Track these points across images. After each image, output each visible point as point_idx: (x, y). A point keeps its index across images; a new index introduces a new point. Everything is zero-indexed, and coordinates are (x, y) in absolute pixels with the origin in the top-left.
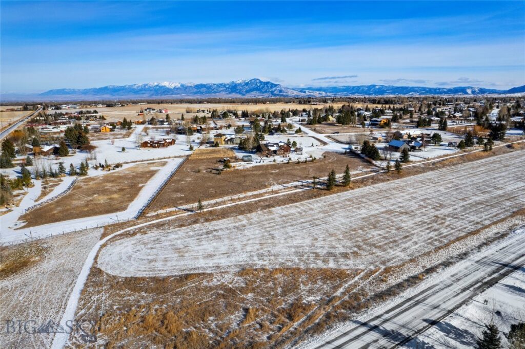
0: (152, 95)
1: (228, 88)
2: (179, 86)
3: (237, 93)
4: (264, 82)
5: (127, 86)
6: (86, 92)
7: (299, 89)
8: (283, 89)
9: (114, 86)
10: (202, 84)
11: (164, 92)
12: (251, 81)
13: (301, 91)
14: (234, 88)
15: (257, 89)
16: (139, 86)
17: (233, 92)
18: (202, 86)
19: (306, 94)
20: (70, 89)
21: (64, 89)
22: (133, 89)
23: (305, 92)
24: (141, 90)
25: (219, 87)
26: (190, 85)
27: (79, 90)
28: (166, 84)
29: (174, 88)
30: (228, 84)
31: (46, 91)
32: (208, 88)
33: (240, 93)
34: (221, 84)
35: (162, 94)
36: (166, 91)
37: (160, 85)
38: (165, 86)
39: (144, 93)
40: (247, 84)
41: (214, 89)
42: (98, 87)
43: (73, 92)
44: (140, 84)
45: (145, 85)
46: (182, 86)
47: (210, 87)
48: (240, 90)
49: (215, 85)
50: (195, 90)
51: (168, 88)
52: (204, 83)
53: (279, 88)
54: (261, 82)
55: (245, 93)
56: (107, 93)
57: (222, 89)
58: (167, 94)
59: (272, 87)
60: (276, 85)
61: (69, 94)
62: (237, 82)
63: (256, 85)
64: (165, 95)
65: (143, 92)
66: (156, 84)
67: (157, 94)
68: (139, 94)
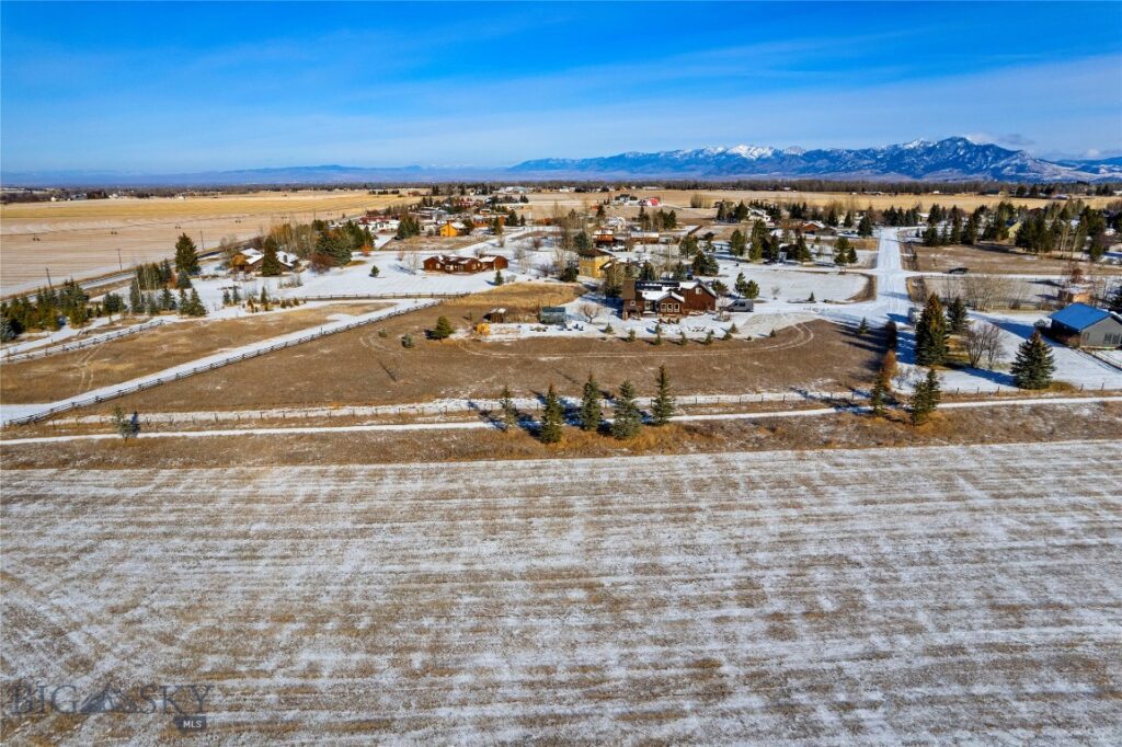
0: (710, 173)
1: (881, 160)
2: (770, 153)
3: (901, 172)
4: (978, 147)
5: (662, 155)
6: (584, 165)
7: (1080, 163)
8: (1030, 163)
9: (637, 154)
10: (820, 151)
11: (734, 168)
12: (942, 143)
13: (1084, 169)
14: (896, 159)
15: (956, 163)
16: (685, 155)
17: (894, 170)
18: (819, 154)
19: (1098, 176)
20: (558, 159)
21: (548, 160)
22: (672, 161)
23: (1096, 171)
24: (688, 163)
25: (860, 158)
26: (793, 153)
27: (573, 161)
28: (742, 150)
29: (759, 159)
30: (883, 151)
31: (519, 163)
32: (833, 159)
33: (908, 173)
34: (866, 152)
35: (729, 172)
36: (741, 163)
37: (729, 152)
38: (739, 155)
39: (693, 170)
40: (929, 151)
41: (846, 163)
42: (607, 156)
43: (563, 164)
44: (689, 151)
45: (698, 153)
46: (776, 154)
47: (840, 156)
48: (912, 165)
49: (850, 152)
50: (803, 164)
51: (745, 159)
52: (825, 146)
53: (1018, 161)
54: (968, 146)
55: (919, 171)
56: (622, 168)
57: (866, 162)
58: (740, 172)
59: (997, 158)
60: (1009, 154)
61: (556, 169)
62: (906, 147)
63: (955, 152)
64: (735, 174)
65: (693, 166)
66: (720, 149)
67: (720, 171)
68: (683, 171)
